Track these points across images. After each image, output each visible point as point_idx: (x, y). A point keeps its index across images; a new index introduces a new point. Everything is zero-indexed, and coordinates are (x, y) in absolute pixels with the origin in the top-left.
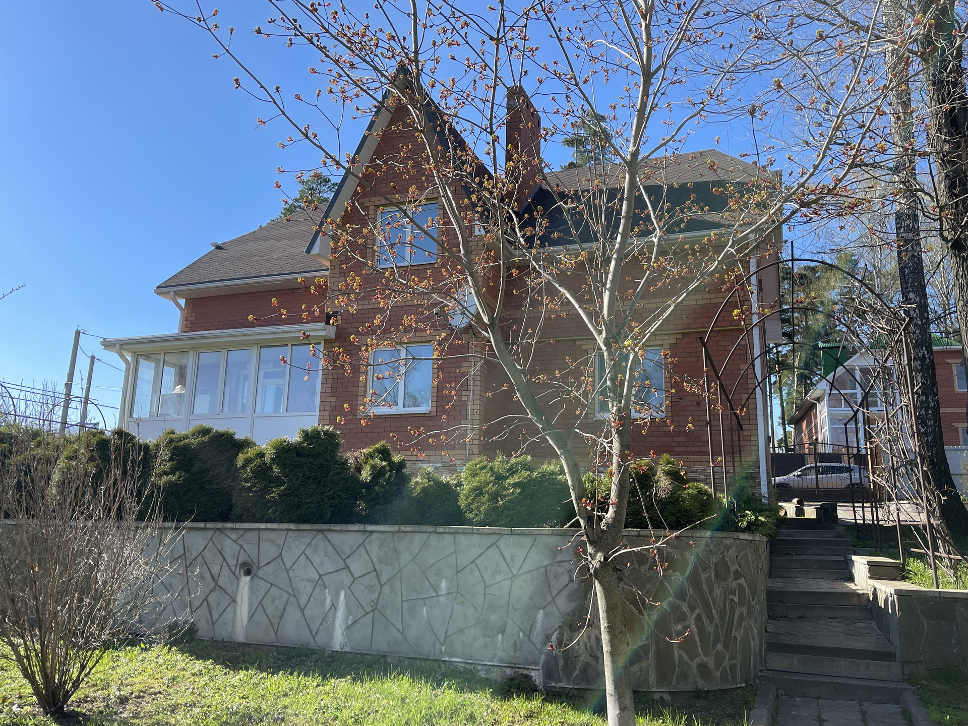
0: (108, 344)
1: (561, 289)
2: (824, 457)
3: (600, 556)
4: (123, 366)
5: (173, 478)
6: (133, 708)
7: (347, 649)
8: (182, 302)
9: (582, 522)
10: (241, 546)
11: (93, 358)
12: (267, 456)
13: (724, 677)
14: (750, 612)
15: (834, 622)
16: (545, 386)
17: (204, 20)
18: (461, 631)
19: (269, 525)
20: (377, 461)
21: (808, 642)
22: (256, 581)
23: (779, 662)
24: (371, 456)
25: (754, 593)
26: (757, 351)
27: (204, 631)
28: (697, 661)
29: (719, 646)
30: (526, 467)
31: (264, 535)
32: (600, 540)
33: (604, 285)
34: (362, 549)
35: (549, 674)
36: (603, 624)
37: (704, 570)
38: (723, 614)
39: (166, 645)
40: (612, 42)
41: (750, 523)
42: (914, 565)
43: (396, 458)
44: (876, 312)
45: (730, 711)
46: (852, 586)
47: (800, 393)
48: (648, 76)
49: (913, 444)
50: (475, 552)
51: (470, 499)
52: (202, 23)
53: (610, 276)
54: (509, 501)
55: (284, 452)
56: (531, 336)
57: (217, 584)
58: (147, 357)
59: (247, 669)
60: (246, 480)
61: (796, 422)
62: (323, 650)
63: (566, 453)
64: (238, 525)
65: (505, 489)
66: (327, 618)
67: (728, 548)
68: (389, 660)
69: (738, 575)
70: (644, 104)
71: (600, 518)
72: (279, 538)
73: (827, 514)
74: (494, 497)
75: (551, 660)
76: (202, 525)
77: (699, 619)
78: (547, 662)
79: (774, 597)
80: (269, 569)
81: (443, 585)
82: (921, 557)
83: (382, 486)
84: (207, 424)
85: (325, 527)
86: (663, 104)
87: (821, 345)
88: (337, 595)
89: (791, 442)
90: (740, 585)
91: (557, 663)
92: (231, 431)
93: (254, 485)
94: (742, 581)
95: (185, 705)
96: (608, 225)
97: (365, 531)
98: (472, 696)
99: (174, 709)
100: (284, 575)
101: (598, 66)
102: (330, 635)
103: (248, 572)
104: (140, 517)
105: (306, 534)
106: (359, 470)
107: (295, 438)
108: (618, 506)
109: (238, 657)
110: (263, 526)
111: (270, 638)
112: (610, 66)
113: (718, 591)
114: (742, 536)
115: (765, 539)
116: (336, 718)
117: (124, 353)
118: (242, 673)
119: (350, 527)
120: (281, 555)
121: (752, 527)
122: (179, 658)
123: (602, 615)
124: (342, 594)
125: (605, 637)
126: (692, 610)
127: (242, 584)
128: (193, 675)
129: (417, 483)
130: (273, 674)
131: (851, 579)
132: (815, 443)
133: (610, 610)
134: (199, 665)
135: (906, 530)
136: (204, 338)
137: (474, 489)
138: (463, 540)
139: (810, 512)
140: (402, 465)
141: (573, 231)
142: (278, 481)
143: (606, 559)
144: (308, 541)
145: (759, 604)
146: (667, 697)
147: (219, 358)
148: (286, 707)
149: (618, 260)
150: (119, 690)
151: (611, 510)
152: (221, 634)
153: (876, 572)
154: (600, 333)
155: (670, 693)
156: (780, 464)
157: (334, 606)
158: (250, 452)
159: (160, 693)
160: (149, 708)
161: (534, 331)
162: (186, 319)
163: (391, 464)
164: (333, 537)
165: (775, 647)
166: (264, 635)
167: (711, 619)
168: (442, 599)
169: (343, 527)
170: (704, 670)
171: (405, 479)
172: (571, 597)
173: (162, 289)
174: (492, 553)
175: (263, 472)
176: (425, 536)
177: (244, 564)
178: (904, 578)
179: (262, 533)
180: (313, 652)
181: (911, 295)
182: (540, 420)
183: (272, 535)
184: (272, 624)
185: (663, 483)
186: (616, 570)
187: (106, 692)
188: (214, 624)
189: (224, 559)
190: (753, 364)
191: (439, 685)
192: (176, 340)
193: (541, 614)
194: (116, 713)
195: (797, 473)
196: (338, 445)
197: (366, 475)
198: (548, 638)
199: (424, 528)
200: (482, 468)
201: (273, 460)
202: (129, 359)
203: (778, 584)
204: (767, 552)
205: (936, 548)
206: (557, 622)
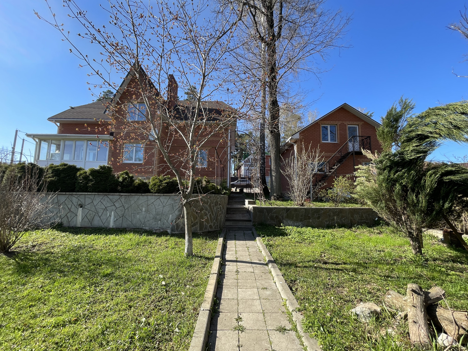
0: (28, 135)
1: (179, 131)
2: (242, 178)
3: (185, 201)
4: (35, 143)
5: (53, 179)
6: (38, 248)
7: (114, 227)
8: (58, 124)
9: (181, 192)
10: (79, 199)
11: (24, 140)
12: (88, 173)
13: (215, 228)
14: (222, 213)
15: (240, 214)
16: (173, 157)
17: (58, 26)
18: (148, 221)
19: (89, 193)
20: (124, 176)
21: (234, 219)
22: (84, 209)
23: (228, 223)
24: (123, 174)
25: (223, 209)
26: (229, 153)
27: (65, 224)
28: (209, 224)
29: (215, 221)
30: (169, 178)
31: (86, 196)
32: (186, 197)
33: (190, 131)
34: (119, 200)
35: (172, 230)
36: (186, 217)
37: (212, 204)
38: (216, 214)
39: (51, 229)
40: (196, 66)
41: (224, 193)
42: (257, 201)
43: (131, 175)
44: (254, 145)
45: (216, 235)
46: (244, 206)
47: (238, 163)
48: (204, 77)
49: (259, 175)
50: (153, 201)
51: (152, 187)
52: (57, 27)
53: (192, 129)
54: (163, 187)
55: (93, 172)
56: (170, 143)
57: (70, 211)
58: (45, 141)
59: (81, 234)
60: (80, 180)
61: (237, 170)
62: (107, 228)
63: (178, 174)
64: (77, 193)
65: (162, 184)
66: (108, 220)
67: (218, 198)
68: (127, 229)
69: (220, 204)
70: (203, 84)
71: (186, 191)
72: (92, 197)
73: (242, 191)
74: (159, 186)
75: (173, 226)
76: (64, 193)
77: (210, 215)
78: (172, 227)
79: (228, 209)
80: (89, 206)
81: (144, 209)
82: (259, 199)
83: (126, 183)
84: (66, 163)
85: (107, 194)
86: (208, 85)
87: (243, 152)
88: (111, 212)
89: (236, 174)
90: (220, 207)
91: (174, 227)
92: (75, 165)
93: (83, 181)
94: (221, 206)
95: (58, 246)
96: (192, 115)
97: (120, 195)
98: (151, 237)
99: (53, 247)
100: (94, 207)
101: (191, 71)
102: (109, 223)
103: (81, 207)
104: (39, 190)
105: (101, 196)
106: (118, 178)
107: (97, 168)
108: (191, 188)
109: (78, 231)
110: (86, 193)
111: (89, 225)
112: (195, 72)
113: (215, 208)
114: (222, 195)
115: (227, 196)
116: (110, 245)
117: (35, 139)
118: (79, 236)
119: (115, 194)
120: (93, 202)
121: (224, 194)
122: (56, 232)
123: (185, 215)
124: (113, 212)
125: (186, 220)
126: (209, 213)
127: (79, 211)
128: (61, 237)
129: (136, 182)
130: (90, 235)
131: (245, 205)
132: (240, 175)
133: (187, 214)
134: (64, 234)
135: (256, 194)
136: (66, 136)
137: (154, 184)
138: (149, 197)
139: (238, 190)
140: (132, 177)
141: (182, 115)
142: (91, 180)
143: (187, 201)
144: (102, 198)
145: (224, 211)
146: (202, 233)
147: (73, 143)
148: (93, 244)
149: (195, 125)
150: (32, 243)
151: (189, 189)
152: (72, 225)
153: (250, 203)
154: (189, 144)
155: (203, 232)
156: (233, 179)
157: (110, 216)
158: (82, 172)
159: (48, 243)
160: (44, 248)
161: (170, 141)
162: (60, 130)
163: (129, 177)
164: (110, 197)
165: (227, 220)
166: (87, 224)
167: (213, 215)
168: (143, 213)
169: (113, 194)
170: (211, 227)
171: (134, 181)
172: (179, 211)
173: (50, 119)
174: (158, 200)
175: (86, 178)
176: (139, 196)
177: (80, 205)
178: (255, 204)
179: (86, 195)
180: (104, 228)
181: (262, 142)
182: (171, 166)
183: (89, 196)
184: (90, 222)
185: (204, 183)
186: (189, 204)
187: (27, 244)
188: (69, 222)
189: (73, 203)
190: (228, 156)
191: (141, 235)
192: (56, 136)
193: (171, 215)
194: (31, 250)
195: (236, 181)
196: (112, 170)
197: (121, 179)
198: (172, 221)
199: (138, 194)
200: (156, 179)
201: (90, 174)
202: (37, 141)
203: (229, 206)
204: (227, 199)
205: (261, 197)
206: (175, 217)
